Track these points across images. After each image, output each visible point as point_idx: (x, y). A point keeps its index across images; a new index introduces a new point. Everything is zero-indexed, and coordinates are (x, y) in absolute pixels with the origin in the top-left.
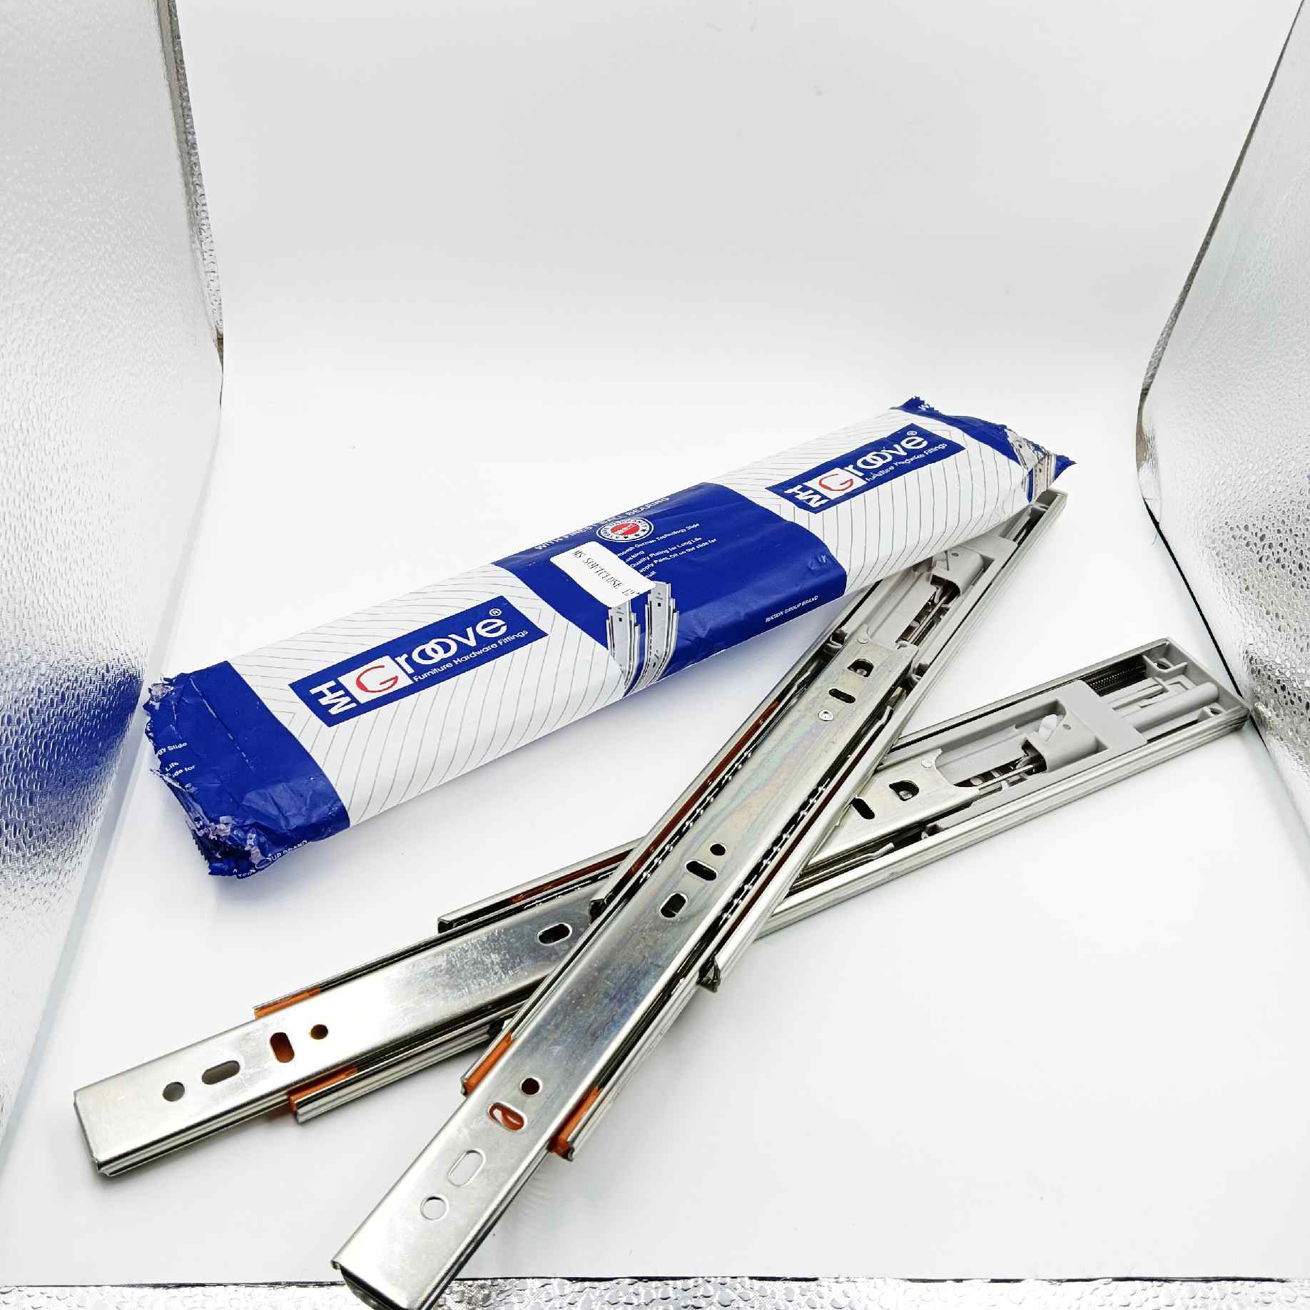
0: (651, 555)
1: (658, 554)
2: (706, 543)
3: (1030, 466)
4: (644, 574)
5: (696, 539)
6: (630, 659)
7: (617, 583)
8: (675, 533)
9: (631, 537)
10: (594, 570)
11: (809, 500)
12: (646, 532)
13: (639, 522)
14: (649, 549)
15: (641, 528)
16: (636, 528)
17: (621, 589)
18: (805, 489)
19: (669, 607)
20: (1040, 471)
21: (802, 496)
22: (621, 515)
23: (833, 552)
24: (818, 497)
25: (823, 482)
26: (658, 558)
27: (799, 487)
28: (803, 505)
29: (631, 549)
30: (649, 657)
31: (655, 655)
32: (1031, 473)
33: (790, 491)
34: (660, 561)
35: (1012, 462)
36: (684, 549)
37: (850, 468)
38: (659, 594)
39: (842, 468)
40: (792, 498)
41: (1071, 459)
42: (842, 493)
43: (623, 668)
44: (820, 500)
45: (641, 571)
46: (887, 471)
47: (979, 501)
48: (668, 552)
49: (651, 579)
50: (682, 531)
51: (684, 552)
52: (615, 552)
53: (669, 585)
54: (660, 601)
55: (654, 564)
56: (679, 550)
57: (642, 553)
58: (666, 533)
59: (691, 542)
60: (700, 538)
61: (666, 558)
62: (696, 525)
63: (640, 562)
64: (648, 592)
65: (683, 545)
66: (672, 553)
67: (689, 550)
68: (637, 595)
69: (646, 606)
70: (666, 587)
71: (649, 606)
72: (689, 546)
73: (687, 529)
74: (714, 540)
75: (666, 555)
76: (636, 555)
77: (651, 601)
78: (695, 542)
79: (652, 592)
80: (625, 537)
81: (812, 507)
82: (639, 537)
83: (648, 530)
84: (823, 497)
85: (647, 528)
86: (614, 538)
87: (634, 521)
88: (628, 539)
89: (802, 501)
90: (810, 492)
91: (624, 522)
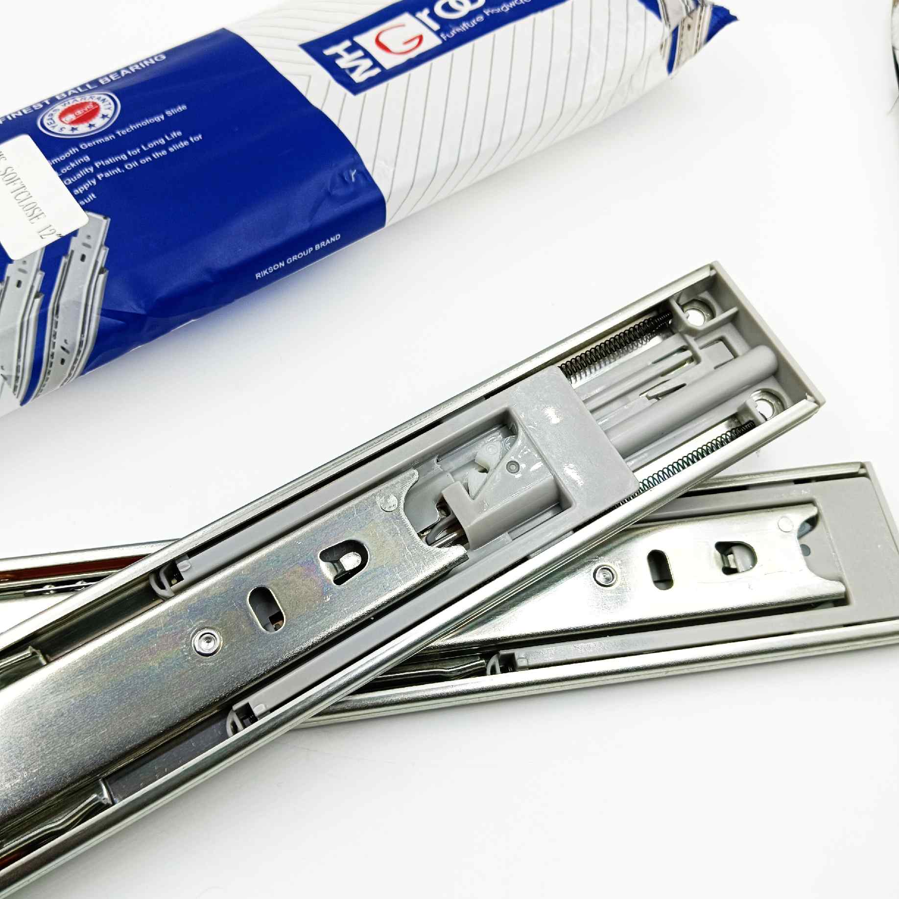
0: (97, 165)
1: (108, 162)
2: (186, 143)
3: (675, 21)
4: (78, 198)
5: (174, 135)
6: (19, 356)
7: (37, 212)
8: (147, 122)
9: (83, 129)
10: (12, 187)
11: (353, 69)
12: (106, 120)
13: (104, 100)
14: (97, 153)
15: (103, 111)
16: (95, 111)
17: (40, 223)
18: (355, 47)
19: (96, 263)
20: (689, 27)
21: (343, 63)
22: (91, 83)
23: (368, 166)
24: (368, 63)
25: (381, 39)
26: (103, 169)
27: (347, 44)
28: (343, 77)
29: (74, 150)
30: (52, 350)
31: (63, 348)
32: (675, 32)
33: (329, 52)
34: (107, 175)
35: (651, 15)
36: (149, 153)
37: (424, 14)
38: (89, 237)
39: (413, 14)
40: (329, 64)
41: (732, 13)
42: (402, 59)
43: (5, 373)
44: (372, 68)
45: (76, 192)
46: (474, 23)
47: (595, 79)
48: (125, 157)
49: (85, 208)
50: (158, 118)
51: (148, 159)
52: (49, 157)
53: (107, 222)
54: (85, 251)
55: (97, 180)
56: (143, 154)
57: (87, 158)
58: (133, 123)
59: (165, 140)
60: (179, 133)
61: (118, 169)
62: (184, 107)
63: (79, 176)
64: (75, 233)
65: (151, 145)
66: (131, 159)
67: (156, 155)
68: (57, 238)
69: (64, 260)
70: (102, 224)
71: (67, 260)
72: (159, 148)
73: (165, 116)
74: (200, 136)
75: (121, 164)
76: (78, 162)
77: (73, 252)
78: (171, 139)
79: (79, 234)
80: (73, 129)
81: (355, 82)
82: (93, 129)
83: (110, 115)
84: (376, 64)
85: (110, 113)
86: (56, 130)
87: (99, 99)
88: (75, 132)
89: (344, 69)
90: (360, 53)
91: (87, 98)
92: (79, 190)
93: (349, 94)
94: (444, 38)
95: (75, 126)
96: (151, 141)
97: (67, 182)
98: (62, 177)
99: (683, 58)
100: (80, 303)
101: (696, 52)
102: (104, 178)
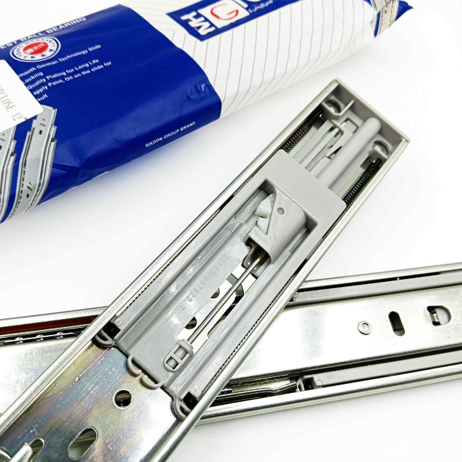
0: (48, 78)
1: (55, 76)
2: (102, 66)
3: (379, 8)
4: (36, 97)
5: (94, 62)
7: (11, 105)
8: (77, 54)
9: (38, 57)
11: (199, 28)
12: (52, 52)
13: (50, 41)
14: (47, 71)
15: (50, 47)
16: (45, 47)
17: (13, 112)
18: (198, 16)
19: (49, 135)
20: (386, 12)
21: (194, 23)
22: (42, 32)
23: (212, 82)
24: (208, 24)
25: (214, 11)
26: (52, 80)
28: (193, 32)
29: (33, 69)
30: (21, 189)
31: (29, 188)
32: (379, 15)
33: (184, 18)
34: (54, 84)
36: (80, 71)
38: (44, 120)
40: (185, 24)
41: (410, 4)
42: (227, 23)
44: (210, 27)
45: (35, 93)
46: (267, 4)
48: (65, 74)
49: (41, 103)
50: (84, 52)
51: (79, 75)
52: (18, 73)
53: (55, 111)
54: (42, 128)
55: (48, 86)
56: (76, 72)
57: (41, 74)
58: (69, 54)
59: (89, 64)
60: (97, 61)
61: (61, 81)
62: (99, 46)
63: (37, 84)
64: (35, 118)
65: (80, 67)
66: (68, 75)
67: (84, 73)
68: (24, 120)
69: (29, 134)
70: (52, 112)
71: (31, 134)
72: (85, 69)
73: (88, 51)
74: (110, 63)
75: (62, 77)
76: (36, 76)
77: (34, 129)
78: (92, 64)
79: (38, 118)
80: (32, 57)
81: (201, 35)
82: (44, 57)
83: (55, 50)
84: (212, 25)
85: (55, 49)
86: (22, 57)
87: (47, 40)
88: (34, 59)
89: (194, 28)
90: (202, 19)
91: (40, 40)
92: (37, 92)
93: (198, 41)
94: (251, 12)
95: (33, 56)
96: (81, 65)
97: (29, 87)
98: (26, 85)
99: (382, 29)
100: (39, 160)
101: (390, 25)
102: (52, 85)
